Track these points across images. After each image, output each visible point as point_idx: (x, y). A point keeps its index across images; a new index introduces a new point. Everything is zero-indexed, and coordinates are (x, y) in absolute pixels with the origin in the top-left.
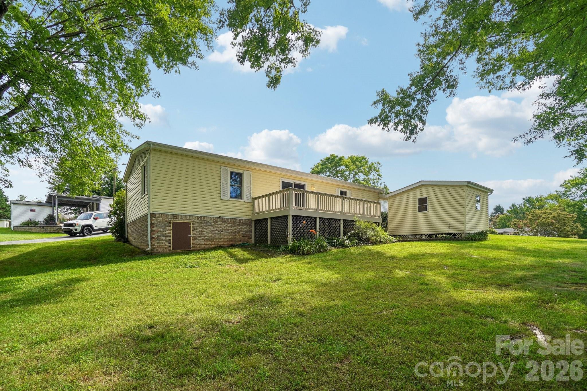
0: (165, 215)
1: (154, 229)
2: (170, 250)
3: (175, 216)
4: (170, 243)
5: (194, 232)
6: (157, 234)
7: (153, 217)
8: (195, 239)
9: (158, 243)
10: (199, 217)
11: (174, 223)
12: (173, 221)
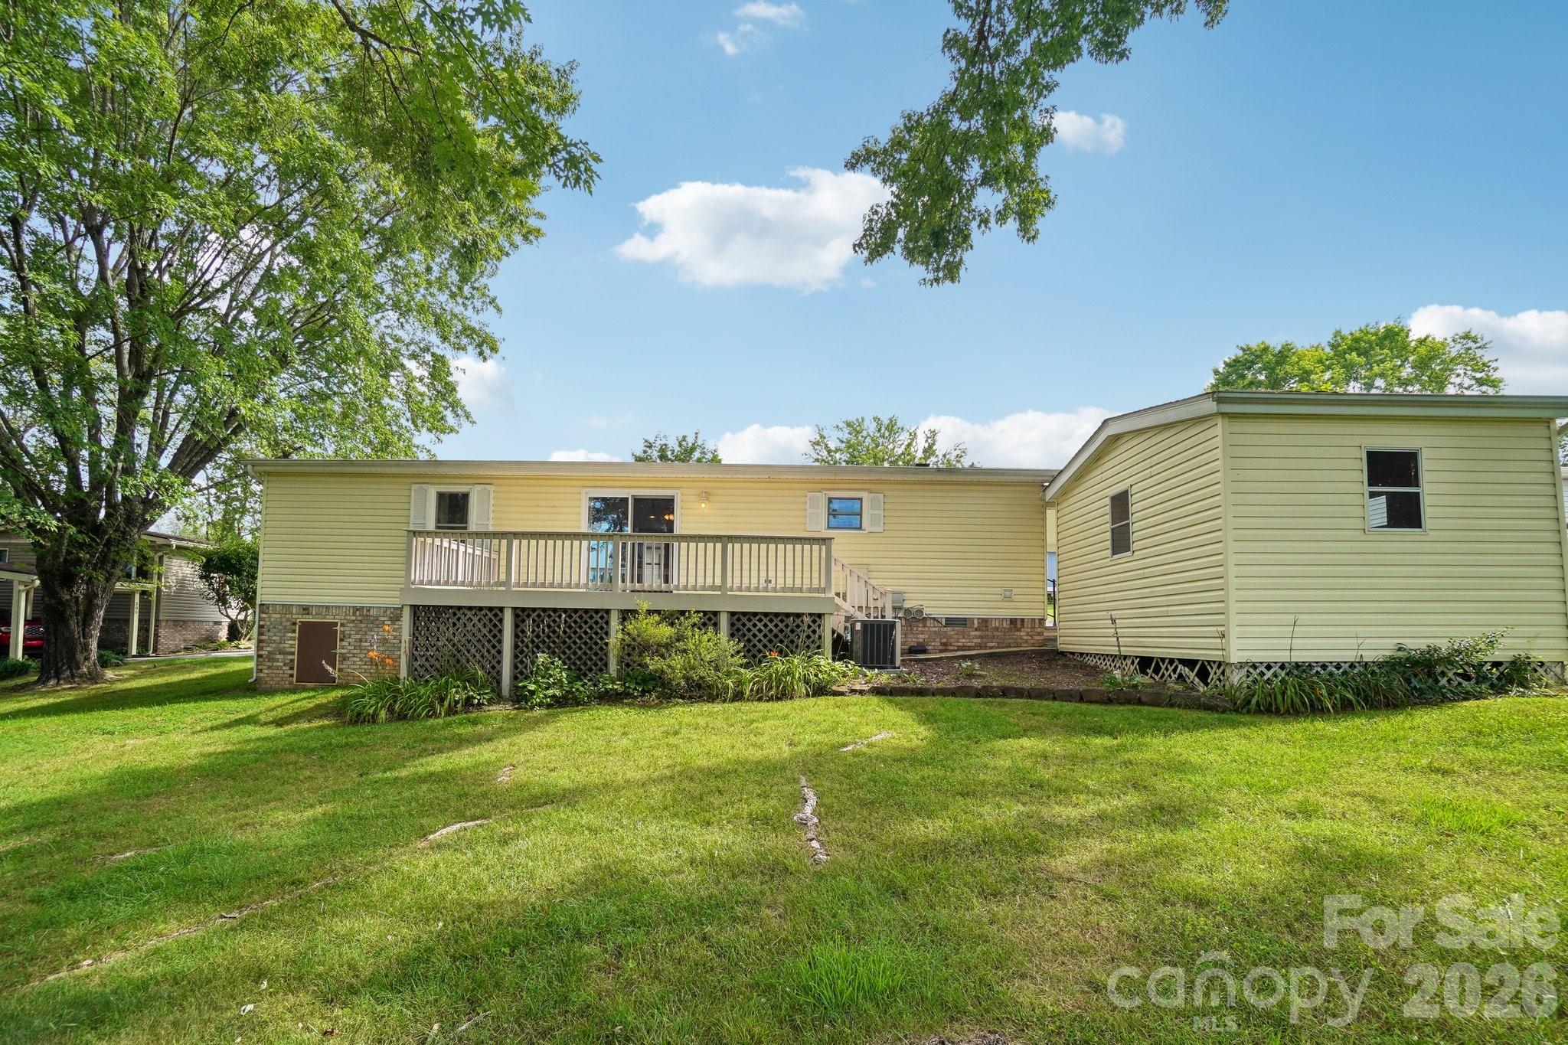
0: (287, 608)
1: (263, 638)
2: (291, 683)
3: (306, 609)
4: (292, 668)
5: (344, 643)
6: (269, 649)
7: (264, 613)
8: (344, 659)
9: (269, 668)
10: (357, 609)
11: (304, 625)
12: (301, 618)
